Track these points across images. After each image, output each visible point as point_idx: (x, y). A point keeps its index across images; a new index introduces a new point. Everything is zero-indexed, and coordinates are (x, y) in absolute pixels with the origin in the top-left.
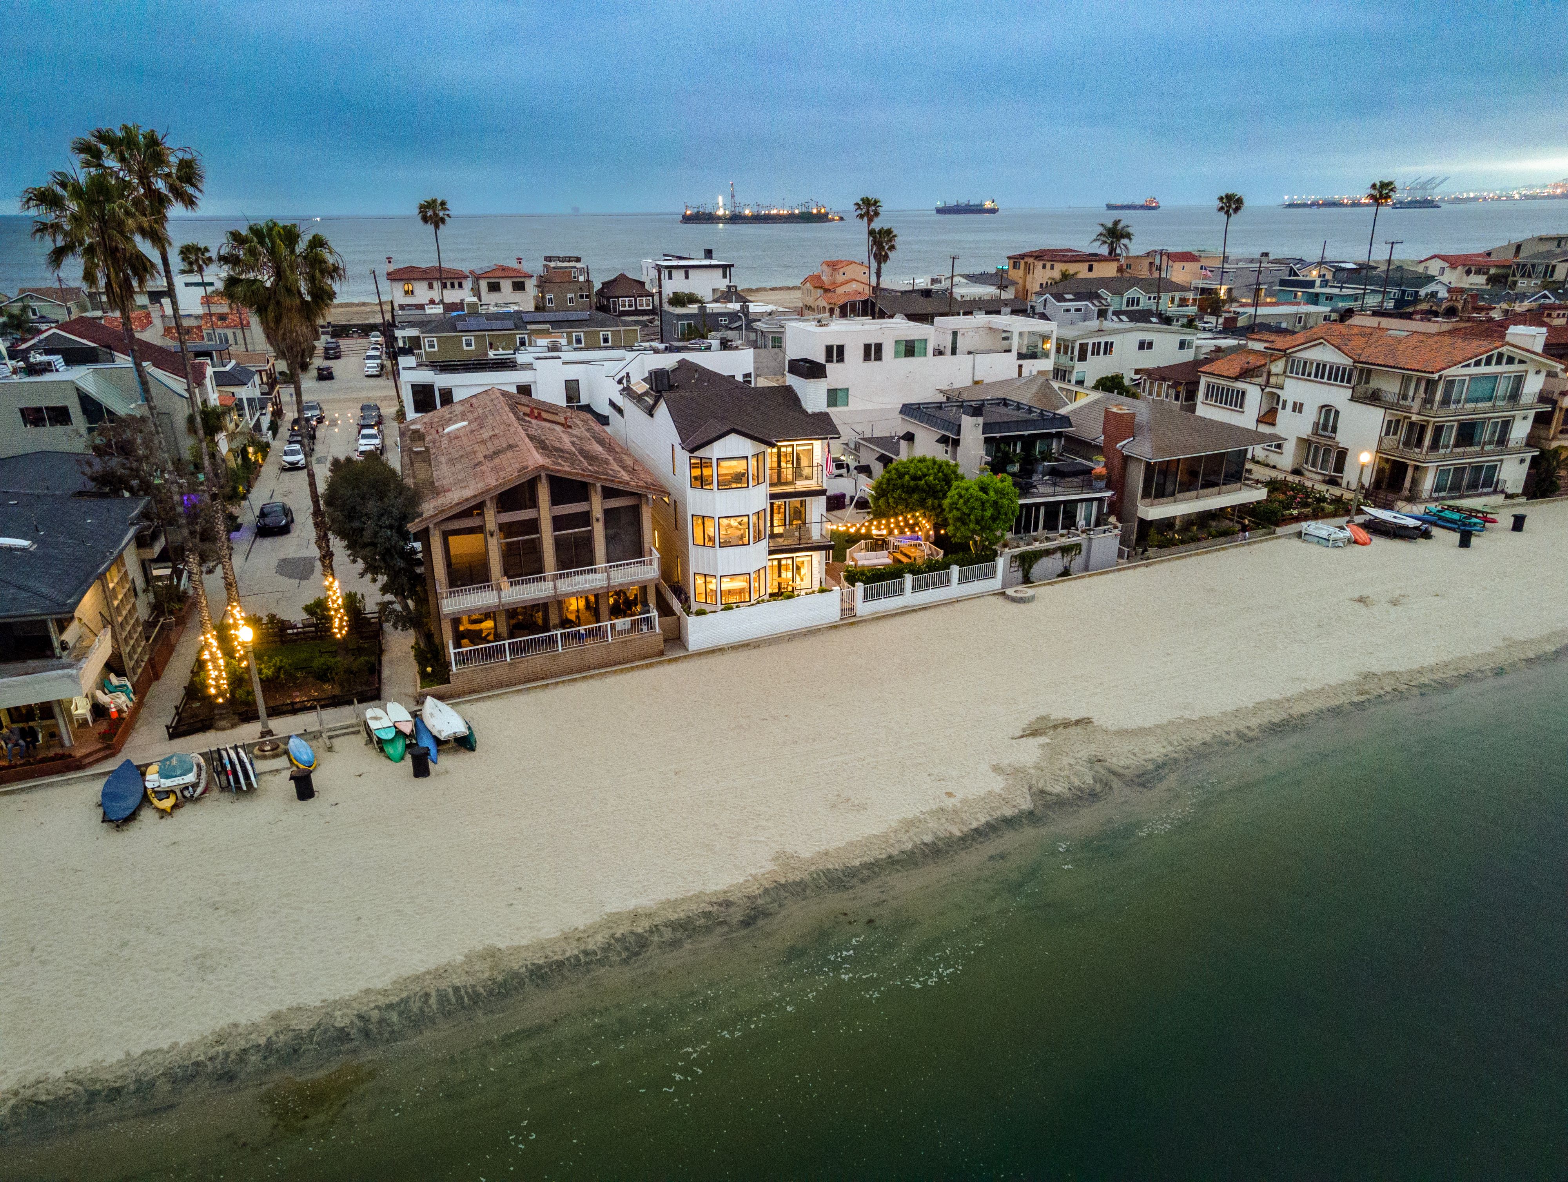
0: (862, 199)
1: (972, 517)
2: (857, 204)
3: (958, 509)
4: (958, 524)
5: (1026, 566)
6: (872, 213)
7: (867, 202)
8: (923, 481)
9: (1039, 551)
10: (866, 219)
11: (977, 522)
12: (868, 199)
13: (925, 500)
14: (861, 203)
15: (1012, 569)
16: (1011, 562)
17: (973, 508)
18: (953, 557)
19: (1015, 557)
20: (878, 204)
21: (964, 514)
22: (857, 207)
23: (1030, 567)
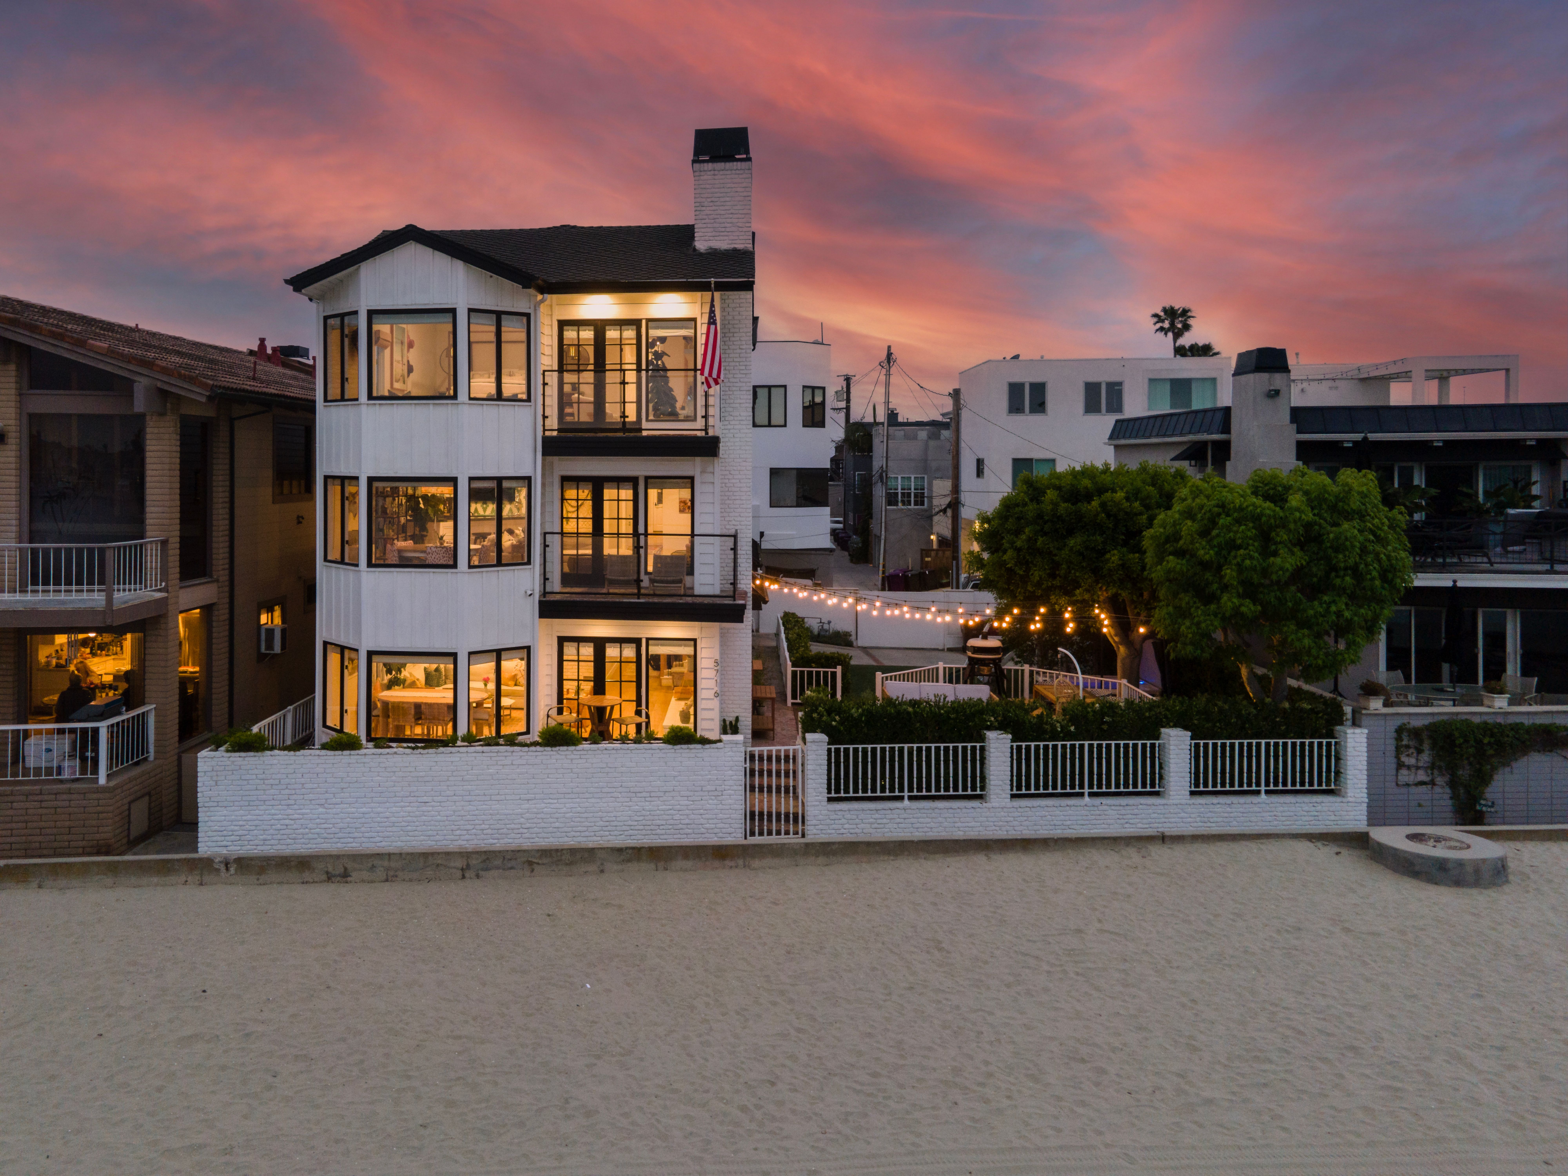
0: (1165, 310)
1: (1229, 573)
2: (1155, 315)
3: (1180, 553)
4: (1185, 599)
5: (1464, 773)
6: (1180, 326)
7: (1171, 313)
8: (1095, 503)
9: (1516, 728)
10: (1170, 335)
11: (1250, 591)
12: (1172, 308)
13: (1102, 553)
14: (1162, 314)
15: (1405, 776)
16: (1398, 750)
17: (1233, 546)
18: (1176, 703)
19: (1416, 733)
20: (1189, 314)
21: (1205, 565)
22: (1155, 320)
23: (1483, 778)
